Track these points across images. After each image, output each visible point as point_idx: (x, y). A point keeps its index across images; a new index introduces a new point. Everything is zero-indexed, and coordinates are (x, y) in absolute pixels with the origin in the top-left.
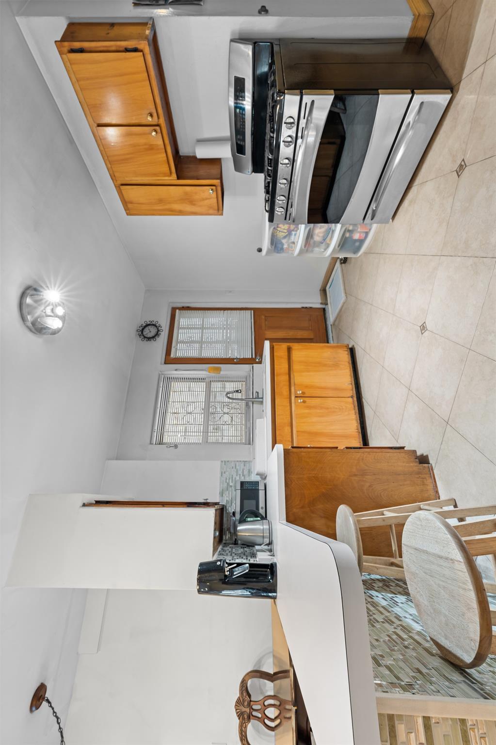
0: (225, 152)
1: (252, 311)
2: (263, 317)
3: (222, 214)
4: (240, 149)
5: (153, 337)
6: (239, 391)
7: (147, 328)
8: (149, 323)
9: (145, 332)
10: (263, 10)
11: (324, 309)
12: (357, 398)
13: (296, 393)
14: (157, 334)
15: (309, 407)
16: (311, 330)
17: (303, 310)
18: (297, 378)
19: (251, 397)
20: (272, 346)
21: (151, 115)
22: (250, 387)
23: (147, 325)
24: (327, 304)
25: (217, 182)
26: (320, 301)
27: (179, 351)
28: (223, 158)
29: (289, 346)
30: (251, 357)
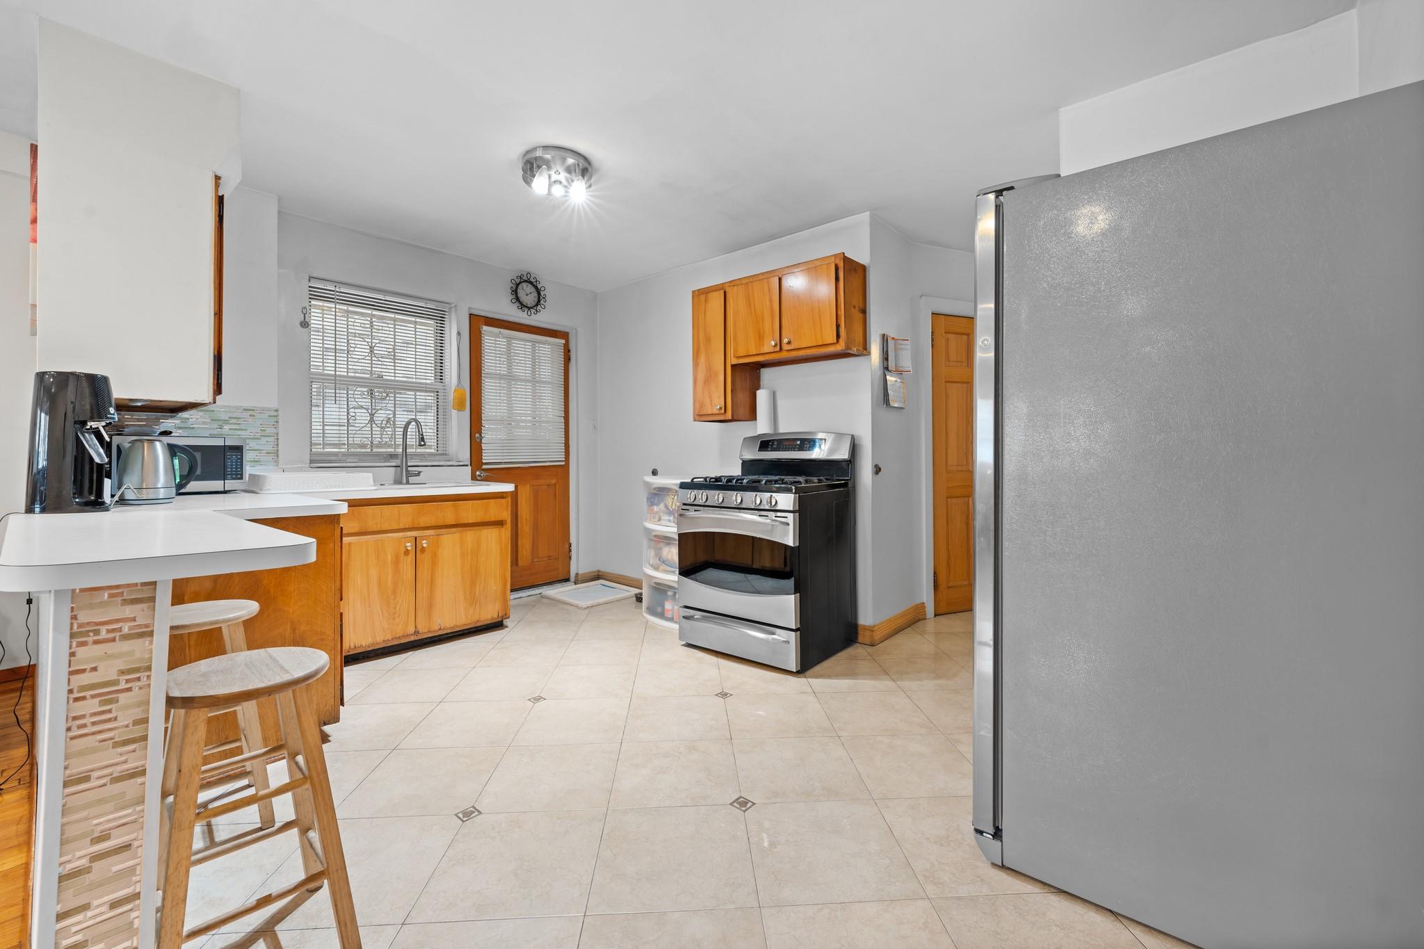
0: (762, 426)
1: (563, 463)
2: (554, 481)
3: (695, 420)
4: (765, 445)
5: (518, 299)
6: (423, 443)
7: (533, 289)
8: (542, 293)
9: (527, 286)
10: (877, 470)
11: (567, 580)
12: (415, 641)
13: (423, 538)
14: (523, 306)
15: (396, 562)
16: (533, 562)
17: (567, 546)
18: (450, 540)
19: (409, 464)
20: (504, 495)
21: (789, 343)
22: (427, 460)
23: (538, 291)
24: (576, 584)
25: (729, 416)
26: (580, 572)
27: (493, 340)
28: (756, 424)
29: (506, 524)
30: (484, 461)
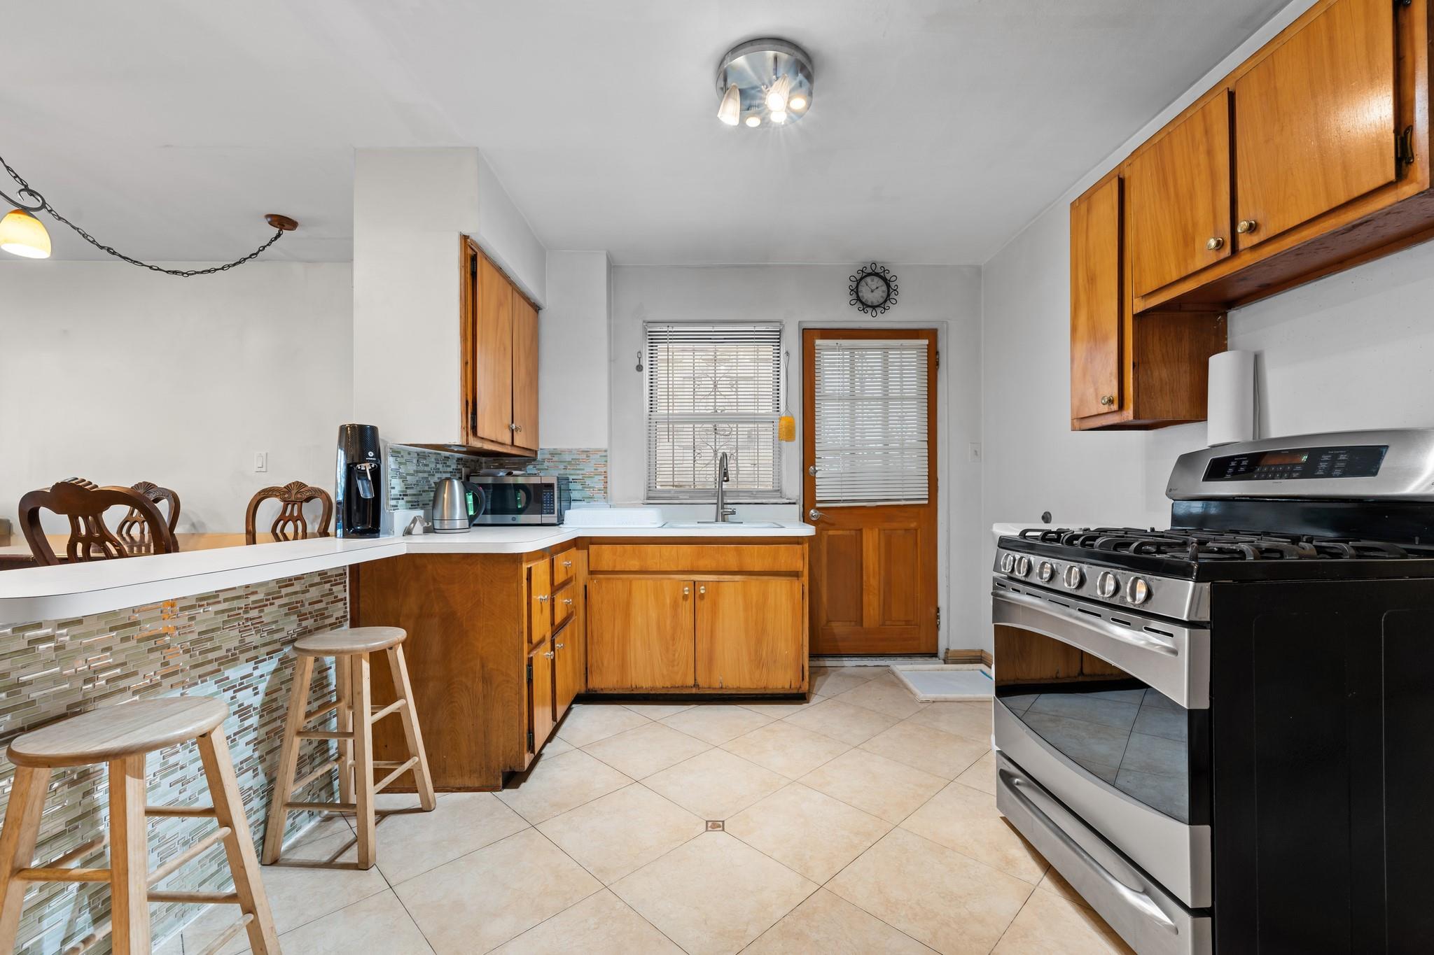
1: (926, 502)
2: (913, 525)
3: (1074, 429)
4: (1220, 468)
5: (859, 299)
6: (725, 479)
7: (881, 283)
8: (892, 285)
9: (873, 281)
11: (934, 655)
12: (696, 694)
13: (702, 583)
14: (865, 306)
15: (675, 606)
16: (883, 624)
17: (934, 611)
18: (732, 588)
19: (725, 501)
20: (800, 540)
23: (887, 282)
24: (945, 662)
25: (1128, 415)
26: (952, 648)
27: (831, 356)
28: (1206, 427)
29: (802, 576)
30: (817, 499)
